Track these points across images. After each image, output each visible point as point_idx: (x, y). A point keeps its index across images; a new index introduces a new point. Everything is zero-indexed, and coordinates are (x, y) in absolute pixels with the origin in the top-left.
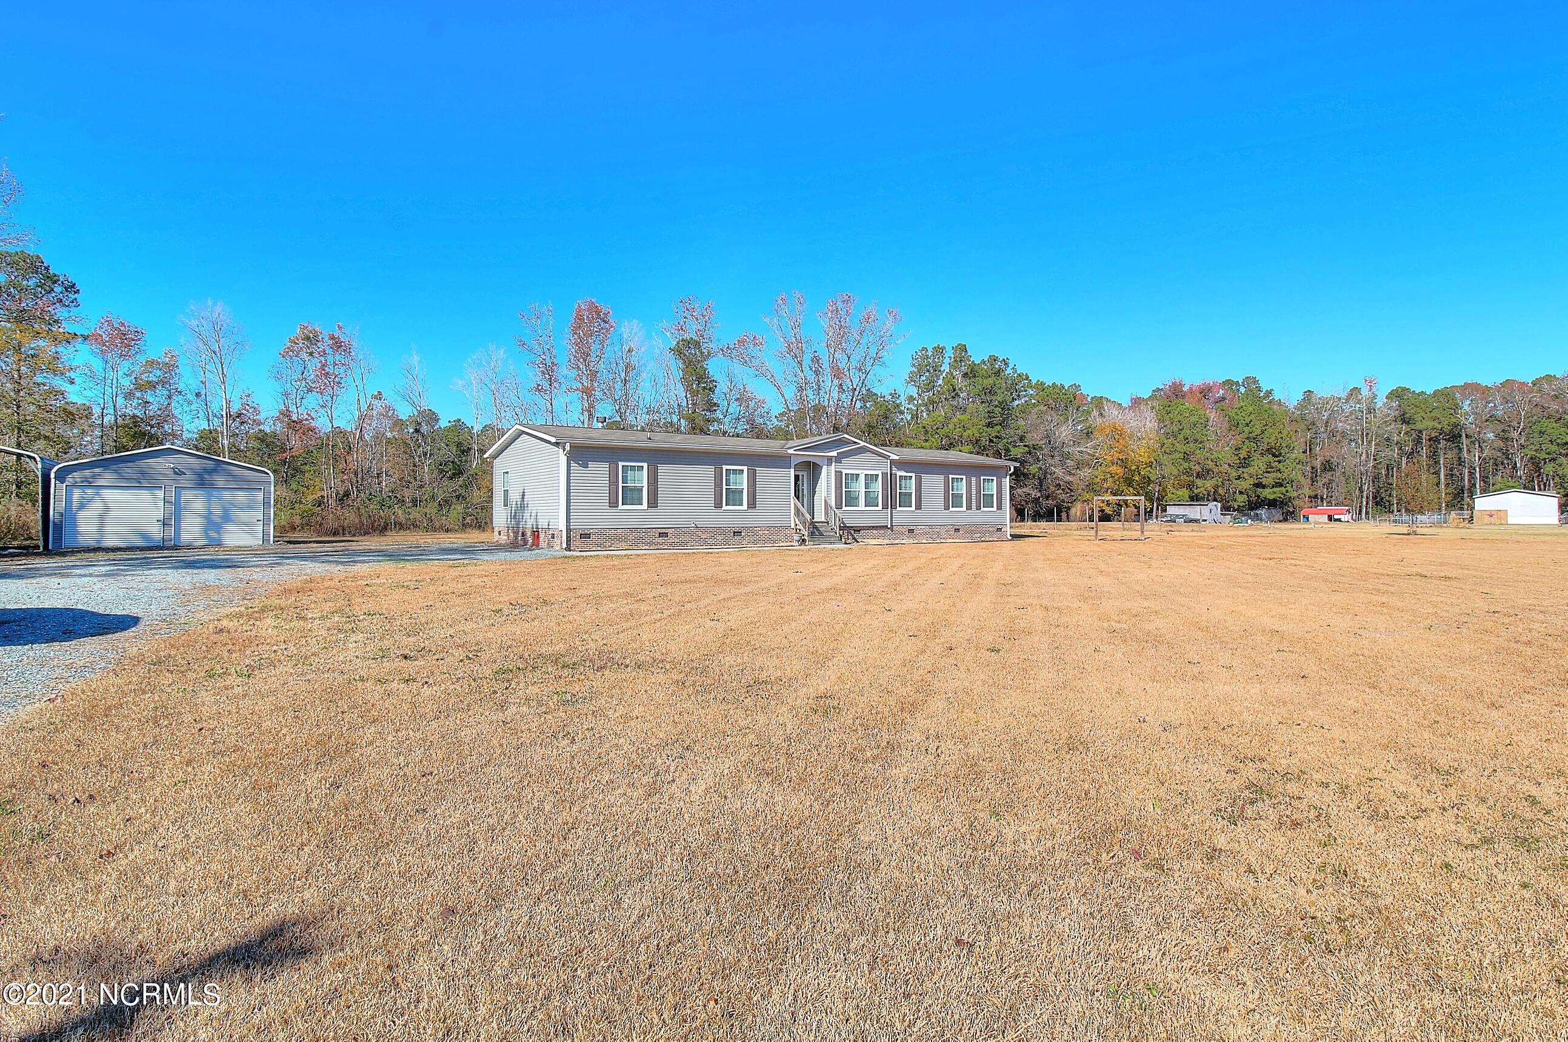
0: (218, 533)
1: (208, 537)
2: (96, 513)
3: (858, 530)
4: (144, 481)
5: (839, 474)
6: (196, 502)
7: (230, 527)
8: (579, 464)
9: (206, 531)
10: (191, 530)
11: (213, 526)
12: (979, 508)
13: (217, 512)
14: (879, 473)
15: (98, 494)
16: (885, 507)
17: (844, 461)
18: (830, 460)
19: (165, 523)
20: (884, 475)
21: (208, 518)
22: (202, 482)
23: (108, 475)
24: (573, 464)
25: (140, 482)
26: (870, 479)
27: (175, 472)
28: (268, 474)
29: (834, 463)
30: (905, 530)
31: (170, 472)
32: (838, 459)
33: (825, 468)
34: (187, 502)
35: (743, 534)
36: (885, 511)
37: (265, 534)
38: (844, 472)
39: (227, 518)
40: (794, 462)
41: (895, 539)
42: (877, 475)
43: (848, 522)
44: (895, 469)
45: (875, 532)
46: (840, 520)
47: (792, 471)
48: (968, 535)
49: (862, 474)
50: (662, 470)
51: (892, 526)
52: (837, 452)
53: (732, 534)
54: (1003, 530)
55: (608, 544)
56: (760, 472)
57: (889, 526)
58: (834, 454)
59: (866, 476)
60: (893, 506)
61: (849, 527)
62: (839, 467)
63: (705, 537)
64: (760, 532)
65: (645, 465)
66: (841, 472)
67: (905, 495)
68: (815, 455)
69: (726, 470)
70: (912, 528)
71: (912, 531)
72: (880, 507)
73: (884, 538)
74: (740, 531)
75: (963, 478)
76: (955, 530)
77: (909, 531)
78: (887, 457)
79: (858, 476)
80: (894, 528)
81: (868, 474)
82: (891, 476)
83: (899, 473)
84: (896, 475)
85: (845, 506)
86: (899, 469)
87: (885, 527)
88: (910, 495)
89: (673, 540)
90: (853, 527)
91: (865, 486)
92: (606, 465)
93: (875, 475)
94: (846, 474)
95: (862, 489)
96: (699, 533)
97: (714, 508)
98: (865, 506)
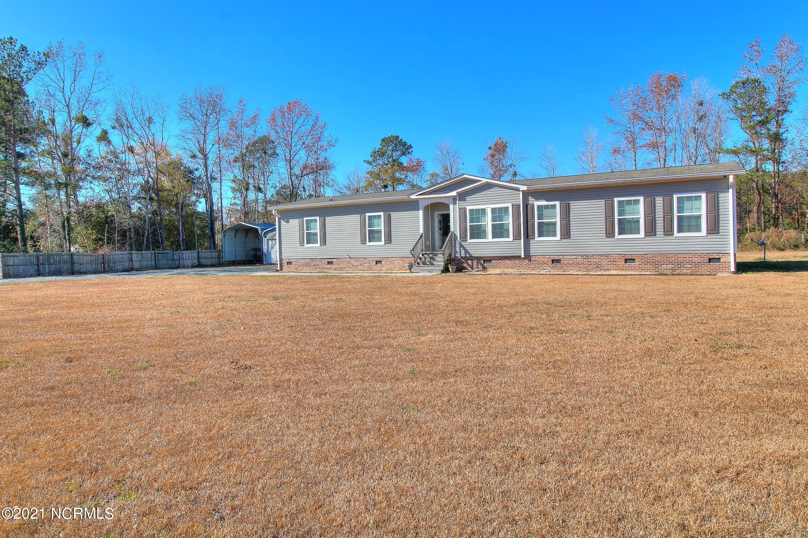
3: (488, 260)
5: (463, 212)
8: (285, 221)
12: (668, 232)
14: (509, 205)
16: (517, 237)
17: (468, 198)
18: (454, 200)
20: (516, 207)
24: (282, 221)
26: (498, 214)
29: (457, 202)
30: (548, 260)
32: (462, 197)
33: (451, 206)
35: (383, 263)
36: (516, 242)
38: (468, 208)
40: (422, 205)
41: (533, 269)
42: (507, 208)
43: (474, 253)
44: (531, 200)
45: (508, 262)
46: (466, 251)
47: (421, 212)
48: (649, 266)
49: (489, 208)
50: (329, 220)
51: (528, 256)
52: (457, 191)
53: (375, 263)
54: (722, 260)
55: (300, 268)
56: (394, 215)
57: (523, 256)
58: (454, 193)
59: (493, 210)
60: (528, 236)
61: (477, 258)
62: (462, 204)
63: (356, 264)
64: (396, 262)
65: (318, 218)
66: (465, 209)
67: (548, 224)
68: (440, 197)
69: (369, 216)
70: (557, 258)
71: (558, 261)
72: (511, 238)
73: (519, 267)
74: (380, 260)
75: (639, 200)
76: (626, 261)
77: (553, 261)
78: (518, 190)
79: (484, 210)
80: (533, 258)
81: (496, 208)
82: (526, 206)
83: (537, 203)
84: (533, 205)
85: (471, 239)
86: (537, 199)
87: (519, 257)
88: (554, 224)
89: (336, 267)
90: (481, 257)
91: (494, 219)
92: (297, 220)
93: (505, 208)
94: (471, 210)
95: (488, 222)
96: (352, 262)
97: (361, 244)
98: (493, 237)
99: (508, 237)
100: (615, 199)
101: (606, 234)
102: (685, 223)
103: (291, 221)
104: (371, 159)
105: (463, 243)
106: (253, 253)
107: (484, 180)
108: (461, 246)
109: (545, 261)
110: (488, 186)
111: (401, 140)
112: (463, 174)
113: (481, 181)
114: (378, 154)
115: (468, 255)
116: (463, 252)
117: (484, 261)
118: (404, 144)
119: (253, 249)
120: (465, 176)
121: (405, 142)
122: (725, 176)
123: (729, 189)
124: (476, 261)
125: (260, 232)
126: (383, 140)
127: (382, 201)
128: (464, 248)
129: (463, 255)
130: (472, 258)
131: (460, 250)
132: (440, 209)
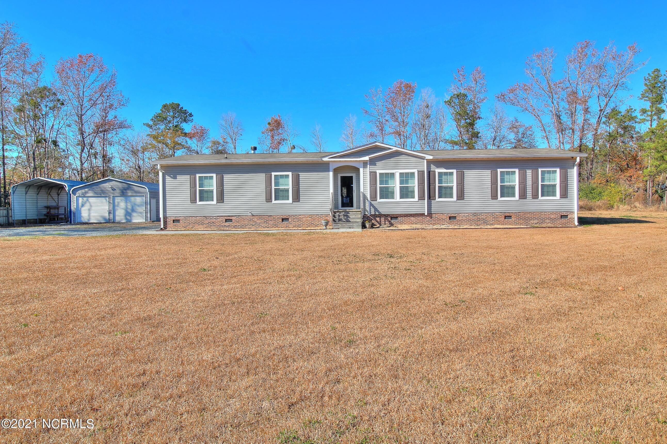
0: (130, 217)
1: (126, 219)
2: (87, 208)
3: (395, 217)
4: (102, 194)
5: (373, 175)
6: (121, 204)
7: (134, 214)
8: (170, 177)
9: (126, 215)
10: (120, 215)
11: (128, 214)
12: (535, 196)
13: (130, 207)
14: (415, 171)
15: (88, 200)
16: (421, 198)
17: (378, 163)
18: (365, 164)
19: (110, 213)
20: (421, 173)
21: (126, 210)
22: (123, 193)
23: (90, 192)
24: (167, 177)
25: (100, 194)
26: (405, 177)
27: (112, 189)
28: (146, 188)
29: (368, 166)
30: (446, 217)
31: (111, 189)
32: (373, 162)
33: (361, 170)
34: (118, 203)
35: (290, 220)
36: (420, 202)
37: (146, 217)
38: (379, 172)
39: (133, 210)
40: (332, 167)
41: (434, 224)
42: (413, 173)
43: (383, 211)
44: (433, 168)
45: (412, 218)
46: (376, 209)
47: (331, 174)
48: (521, 221)
49: (397, 173)
50: (227, 178)
51: (430, 214)
52: (370, 156)
53: (281, 220)
54: (569, 217)
55: (191, 226)
56: (303, 176)
57: (426, 214)
58: (366, 158)
59: (401, 174)
60: (431, 197)
61: (384, 215)
62: (373, 168)
63: (260, 222)
64: (304, 219)
65: (214, 175)
66: (375, 173)
67: (446, 188)
68: (351, 161)
69: (275, 176)
70: (453, 216)
71: (455, 218)
72: (416, 199)
73: (422, 223)
74: (287, 218)
75: (515, 171)
76: (505, 217)
77: (450, 218)
78: (423, 158)
79: (393, 175)
80: (433, 215)
81: (403, 173)
82: (429, 173)
83: (438, 170)
84: (435, 172)
85: (380, 198)
86: (438, 167)
87: (423, 215)
88: (451, 188)
89: (236, 224)
90: (388, 215)
91: (401, 182)
92: (188, 177)
93: (411, 173)
94: (381, 174)
95: (396, 185)
96: (255, 220)
97: (265, 202)
98: (401, 198)
99: (414, 198)
100: (498, 170)
101: (492, 196)
102: (546, 189)
103: (178, 177)
104: (151, 123)
105: (373, 203)
106: (45, 211)
107: (395, 149)
108: (371, 205)
109: (444, 217)
110: (397, 154)
111: (182, 108)
112: (376, 142)
113: (392, 149)
114: (160, 118)
115: (377, 213)
116: (373, 210)
117: (391, 218)
118: (185, 112)
119: (45, 207)
120: (377, 144)
121: (186, 110)
122: (572, 157)
123: (574, 166)
124: (383, 218)
125: (67, 189)
126: (165, 106)
127: (291, 161)
128: (374, 207)
129: (373, 213)
130: (380, 216)
131: (371, 208)
132: (346, 172)
